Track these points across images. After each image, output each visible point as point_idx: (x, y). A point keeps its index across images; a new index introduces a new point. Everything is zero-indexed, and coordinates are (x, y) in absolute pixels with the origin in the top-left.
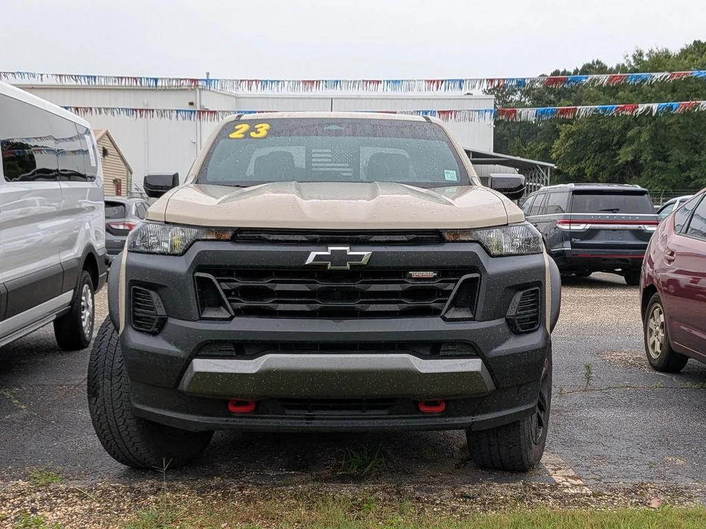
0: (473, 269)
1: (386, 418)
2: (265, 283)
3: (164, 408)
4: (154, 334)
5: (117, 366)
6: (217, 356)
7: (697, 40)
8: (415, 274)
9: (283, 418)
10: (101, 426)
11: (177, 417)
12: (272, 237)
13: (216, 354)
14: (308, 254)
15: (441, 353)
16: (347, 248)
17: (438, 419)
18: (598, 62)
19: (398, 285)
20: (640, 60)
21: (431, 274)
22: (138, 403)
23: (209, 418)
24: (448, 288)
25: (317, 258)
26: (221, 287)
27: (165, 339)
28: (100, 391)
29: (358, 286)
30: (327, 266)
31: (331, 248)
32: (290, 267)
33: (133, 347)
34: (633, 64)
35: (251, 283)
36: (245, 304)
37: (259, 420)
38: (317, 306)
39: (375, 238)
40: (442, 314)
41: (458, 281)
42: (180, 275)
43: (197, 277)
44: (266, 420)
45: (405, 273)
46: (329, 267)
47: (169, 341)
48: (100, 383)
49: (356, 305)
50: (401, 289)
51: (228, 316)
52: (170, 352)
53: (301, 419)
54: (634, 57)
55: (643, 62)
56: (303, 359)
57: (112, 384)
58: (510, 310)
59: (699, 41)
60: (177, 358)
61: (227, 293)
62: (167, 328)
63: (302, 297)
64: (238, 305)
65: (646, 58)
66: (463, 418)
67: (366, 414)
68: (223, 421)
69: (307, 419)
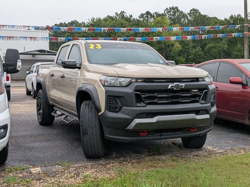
0: (206, 89)
1: (181, 134)
2: (155, 94)
3: (117, 136)
4: (117, 112)
5: (94, 124)
6: (140, 118)
7: (108, 15)
8: (193, 91)
9: (153, 136)
10: (87, 144)
11: (121, 138)
12: (156, 81)
13: (141, 117)
14: (168, 85)
15: (200, 113)
16: (179, 83)
17: (193, 133)
18: (76, 21)
19: (189, 94)
20: (94, 21)
21: (197, 90)
22: (108, 135)
23: (132, 138)
24: (200, 94)
25: (172, 86)
26: (143, 96)
27: (122, 113)
28: (88, 133)
29: (180, 94)
30: (174, 89)
31: (175, 84)
32: (163, 90)
33: (111, 117)
34: (91, 22)
35: (151, 95)
36: (149, 101)
37: (146, 137)
38: (170, 101)
39: (183, 80)
40: (200, 102)
41: (203, 92)
42: (130, 93)
43: (135, 93)
44: (148, 137)
45: (190, 90)
46: (175, 89)
47: (125, 114)
48: (88, 130)
49: (180, 100)
50: (190, 95)
51: (144, 105)
52: (126, 117)
53: (158, 136)
54: (92, 20)
55: (94, 22)
56: (168, 117)
57: (93, 130)
58: (211, 100)
59: (109, 16)
60: (129, 119)
61: (144, 98)
62: (122, 110)
63: (165, 99)
64: (148, 102)
65: (95, 21)
66: (198, 132)
67: (176, 133)
68: (136, 138)
69: (160, 136)
